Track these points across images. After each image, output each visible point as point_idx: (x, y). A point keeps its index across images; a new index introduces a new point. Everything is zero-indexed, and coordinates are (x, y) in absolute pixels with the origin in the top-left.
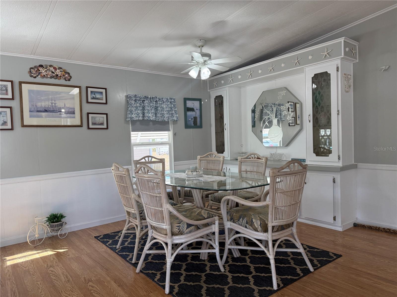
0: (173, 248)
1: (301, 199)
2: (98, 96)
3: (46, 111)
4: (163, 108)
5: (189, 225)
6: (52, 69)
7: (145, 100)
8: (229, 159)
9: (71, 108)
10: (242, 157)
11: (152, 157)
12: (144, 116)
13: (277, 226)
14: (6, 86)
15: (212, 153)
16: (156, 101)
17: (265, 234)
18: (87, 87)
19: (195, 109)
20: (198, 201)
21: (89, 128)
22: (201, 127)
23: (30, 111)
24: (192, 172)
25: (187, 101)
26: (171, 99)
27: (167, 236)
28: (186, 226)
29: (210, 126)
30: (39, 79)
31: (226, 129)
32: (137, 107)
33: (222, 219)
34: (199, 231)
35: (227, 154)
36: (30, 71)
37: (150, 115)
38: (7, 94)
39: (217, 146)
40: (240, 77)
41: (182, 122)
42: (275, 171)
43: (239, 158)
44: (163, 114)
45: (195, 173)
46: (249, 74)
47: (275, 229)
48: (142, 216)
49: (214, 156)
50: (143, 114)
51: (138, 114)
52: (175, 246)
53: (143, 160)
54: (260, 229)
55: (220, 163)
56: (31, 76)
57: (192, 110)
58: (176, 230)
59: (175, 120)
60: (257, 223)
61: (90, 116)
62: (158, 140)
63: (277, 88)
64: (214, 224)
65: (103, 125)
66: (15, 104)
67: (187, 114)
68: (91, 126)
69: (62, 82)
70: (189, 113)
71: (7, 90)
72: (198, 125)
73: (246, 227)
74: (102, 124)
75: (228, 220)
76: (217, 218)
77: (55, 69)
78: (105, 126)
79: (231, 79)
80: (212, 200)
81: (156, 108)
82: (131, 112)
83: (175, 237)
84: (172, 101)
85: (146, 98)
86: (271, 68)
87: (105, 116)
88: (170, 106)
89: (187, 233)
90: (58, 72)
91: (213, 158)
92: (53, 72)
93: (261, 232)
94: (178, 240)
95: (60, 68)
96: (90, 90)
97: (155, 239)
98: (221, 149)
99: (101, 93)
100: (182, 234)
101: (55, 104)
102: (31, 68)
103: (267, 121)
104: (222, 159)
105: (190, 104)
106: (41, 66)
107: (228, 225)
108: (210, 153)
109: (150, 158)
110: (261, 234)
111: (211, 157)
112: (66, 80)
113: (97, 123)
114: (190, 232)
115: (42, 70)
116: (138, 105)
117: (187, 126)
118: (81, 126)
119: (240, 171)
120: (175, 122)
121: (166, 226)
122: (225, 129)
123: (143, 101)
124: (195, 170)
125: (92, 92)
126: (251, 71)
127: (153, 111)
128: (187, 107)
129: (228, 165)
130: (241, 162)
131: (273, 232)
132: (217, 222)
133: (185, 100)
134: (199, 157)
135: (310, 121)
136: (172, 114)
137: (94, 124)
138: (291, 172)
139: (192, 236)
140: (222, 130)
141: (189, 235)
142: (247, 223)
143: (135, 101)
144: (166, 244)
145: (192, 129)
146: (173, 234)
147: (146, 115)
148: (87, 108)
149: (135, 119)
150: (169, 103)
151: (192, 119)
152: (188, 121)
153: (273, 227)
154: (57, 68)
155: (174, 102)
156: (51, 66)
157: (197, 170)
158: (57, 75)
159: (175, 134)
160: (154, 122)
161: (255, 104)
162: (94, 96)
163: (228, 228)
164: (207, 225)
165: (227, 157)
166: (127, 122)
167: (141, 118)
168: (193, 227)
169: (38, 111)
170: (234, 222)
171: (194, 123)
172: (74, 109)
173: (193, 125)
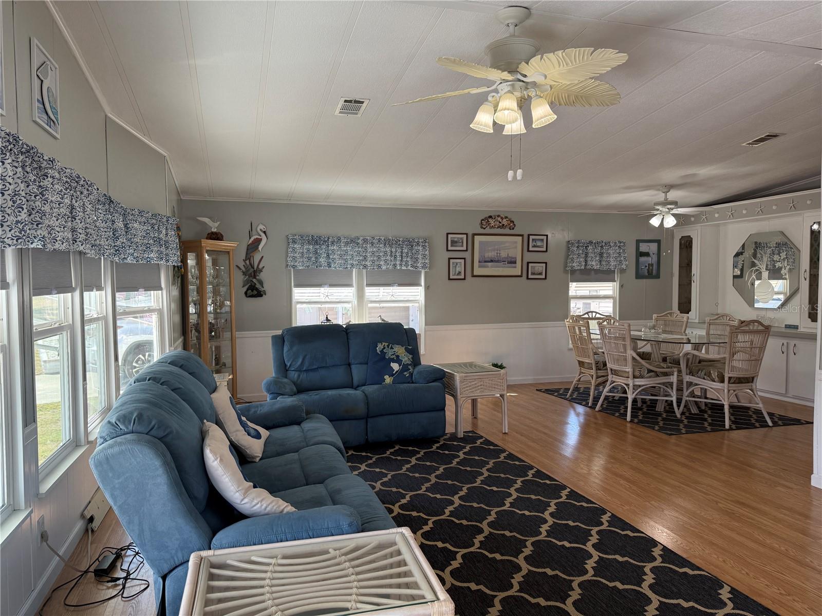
0: (634, 389)
1: (762, 357)
2: (539, 243)
3: (492, 261)
4: (609, 254)
5: (650, 371)
6: (499, 219)
7: (588, 246)
8: (697, 321)
9: (514, 258)
10: (711, 319)
11: (596, 313)
12: (586, 265)
13: (734, 377)
14: (462, 239)
15: (673, 311)
16: (602, 247)
17: (722, 384)
18: (529, 235)
19: (651, 254)
20: (656, 356)
21: (528, 278)
22: (658, 276)
23: (479, 262)
24: (650, 329)
25: (640, 244)
26: (620, 242)
27: (629, 379)
28: (647, 371)
29: (672, 275)
30: (488, 231)
31: (695, 282)
32: (579, 255)
33: (681, 371)
34: (658, 378)
35: (693, 315)
36: (482, 223)
37: (594, 263)
38: (462, 246)
39: (680, 304)
40: (717, 215)
41: (632, 271)
42: (732, 328)
43: (707, 319)
44: (609, 262)
45: (653, 331)
46: (730, 213)
47: (732, 381)
48: (598, 366)
49: (675, 315)
50: (586, 261)
51: (580, 263)
52: (635, 387)
53: (586, 316)
54: (717, 379)
55: (682, 326)
56: (482, 228)
57: (647, 254)
58: (637, 373)
59: (623, 269)
60: (714, 375)
61: (530, 265)
62: (602, 293)
63: (770, 231)
64: (673, 375)
65: (542, 275)
66: (467, 255)
67: (640, 260)
68: (530, 276)
69: (507, 231)
70: (642, 259)
71: (462, 242)
72: (654, 274)
73: (704, 379)
74: (540, 274)
75: (687, 374)
76: (675, 370)
77: (502, 218)
78: (543, 276)
79: (704, 217)
80: (670, 363)
81: (601, 255)
82: (572, 260)
83: (636, 380)
84: (621, 245)
85: (591, 242)
86: (759, 209)
87: (545, 264)
88: (618, 251)
89: (647, 378)
90: (505, 222)
91: (674, 318)
92: (500, 223)
93: (718, 382)
94: (639, 382)
95: (506, 217)
96: (531, 237)
97: (614, 382)
98: (685, 307)
99: (542, 240)
100: (642, 378)
101: (500, 254)
102: (482, 220)
103: (754, 273)
104: (685, 319)
105: (644, 248)
106: (490, 217)
107: (687, 378)
108: (671, 311)
109: (594, 314)
110: (718, 384)
111: (671, 316)
112: (510, 229)
113: (536, 273)
114: (650, 377)
115: (491, 221)
116: (581, 252)
117: (639, 276)
118: (521, 276)
119: (708, 334)
120: (622, 271)
121: (629, 369)
122: (692, 281)
123: (586, 247)
124: (654, 327)
125: (533, 240)
126: (733, 210)
127: (597, 259)
128: (640, 251)
129: (695, 329)
130: (710, 324)
131: (729, 383)
132: (676, 374)
133: (638, 242)
134: (655, 316)
135: (805, 279)
136: (621, 262)
137: (533, 274)
138: (750, 331)
139: (652, 381)
140: (689, 282)
141: (648, 379)
142: (705, 375)
143: (578, 247)
144: (627, 385)
145: (644, 280)
146: (634, 377)
147: (589, 263)
148: (529, 257)
149: (576, 268)
150: (617, 248)
151: (646, 266)
152: (640, 269)
153: (730, 378)
154: (504, 217)
155: (624, 245)
156: (499, 216)
157: (656, 328)
158: (503, 225)
159: (622, 286)
160: (597, 271)
161: (744, 244)
162: (535, 244)
163: (687, 382)
164: (666, 374)
165: (695, 318)
166: (566, 271)
167: (583, 267)
168: (652, 374)
169: (485, 262)
170: (692, 376)
171: (648, 272)
172: (516, 258)
173: (647, 274)
